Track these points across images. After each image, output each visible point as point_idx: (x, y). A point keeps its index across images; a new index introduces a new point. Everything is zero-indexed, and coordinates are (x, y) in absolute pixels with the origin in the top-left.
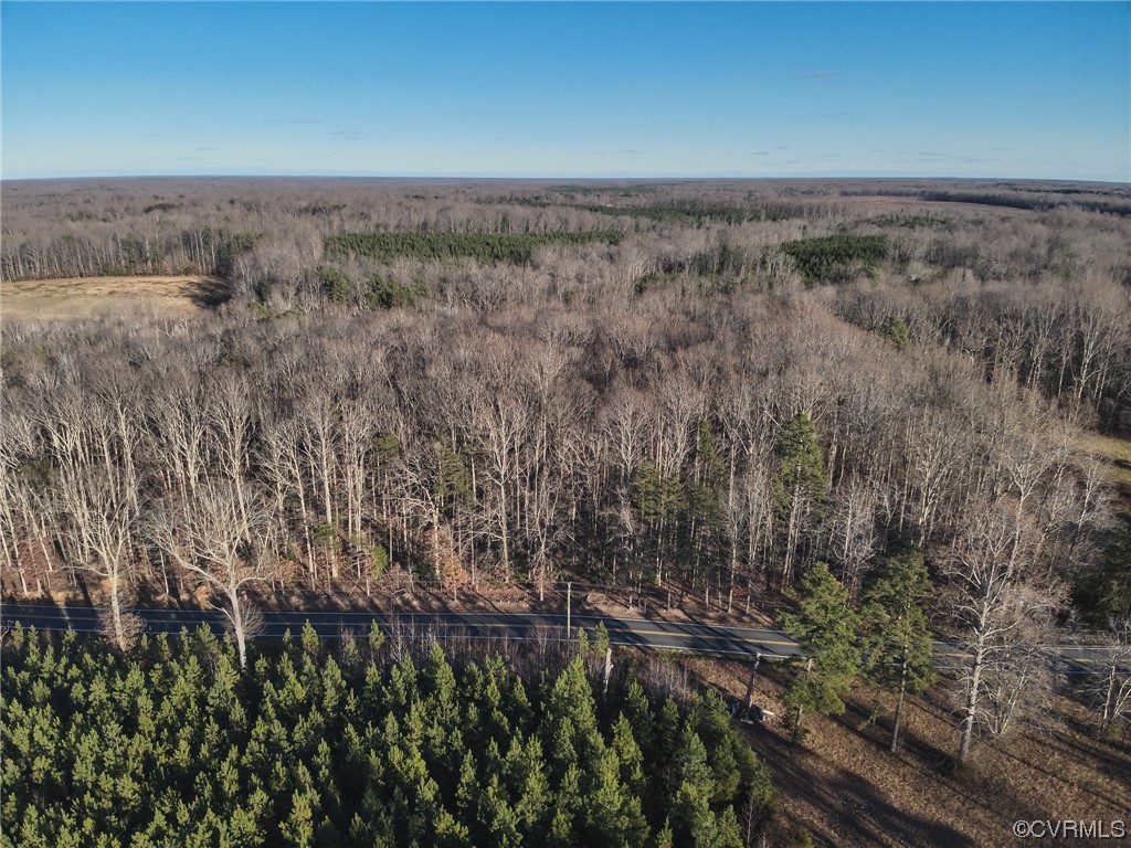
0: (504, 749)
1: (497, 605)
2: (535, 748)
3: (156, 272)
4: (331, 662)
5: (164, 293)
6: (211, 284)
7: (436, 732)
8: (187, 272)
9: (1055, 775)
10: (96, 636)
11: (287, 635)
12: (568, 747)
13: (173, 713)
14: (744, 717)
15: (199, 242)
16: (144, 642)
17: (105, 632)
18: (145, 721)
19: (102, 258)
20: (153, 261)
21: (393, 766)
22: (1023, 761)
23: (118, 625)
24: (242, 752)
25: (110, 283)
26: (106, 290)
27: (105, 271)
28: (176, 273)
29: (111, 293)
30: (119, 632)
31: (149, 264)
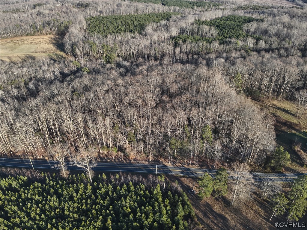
0: (145, 208)
1: (141, 162)
2: (151, 208)
3: (41, 34)
4: (110, 185)
5: (45, 42)
6: (57, 38)
7: (132, 203)
8: (50, 34)
9: (250, 208)
10: (60, 175)
11: (100, 175)
12: (157, 208)
13: (80, 196)
14: (191, 193)
15: (52, 25)
16: (70, 176)
17: (62, 175)
18: (76, 199)
19: (27, 31)
20: (40, 31)
21: (124, 210)
22: (245, 204)
23: (64, 173)
24: (96, 206)
25: (30, 39)
26: (30, 42)
27: (28, 34)
28: (47, 34)
29: (31, 43)
30: (64, 174)
31: (39, 32)
